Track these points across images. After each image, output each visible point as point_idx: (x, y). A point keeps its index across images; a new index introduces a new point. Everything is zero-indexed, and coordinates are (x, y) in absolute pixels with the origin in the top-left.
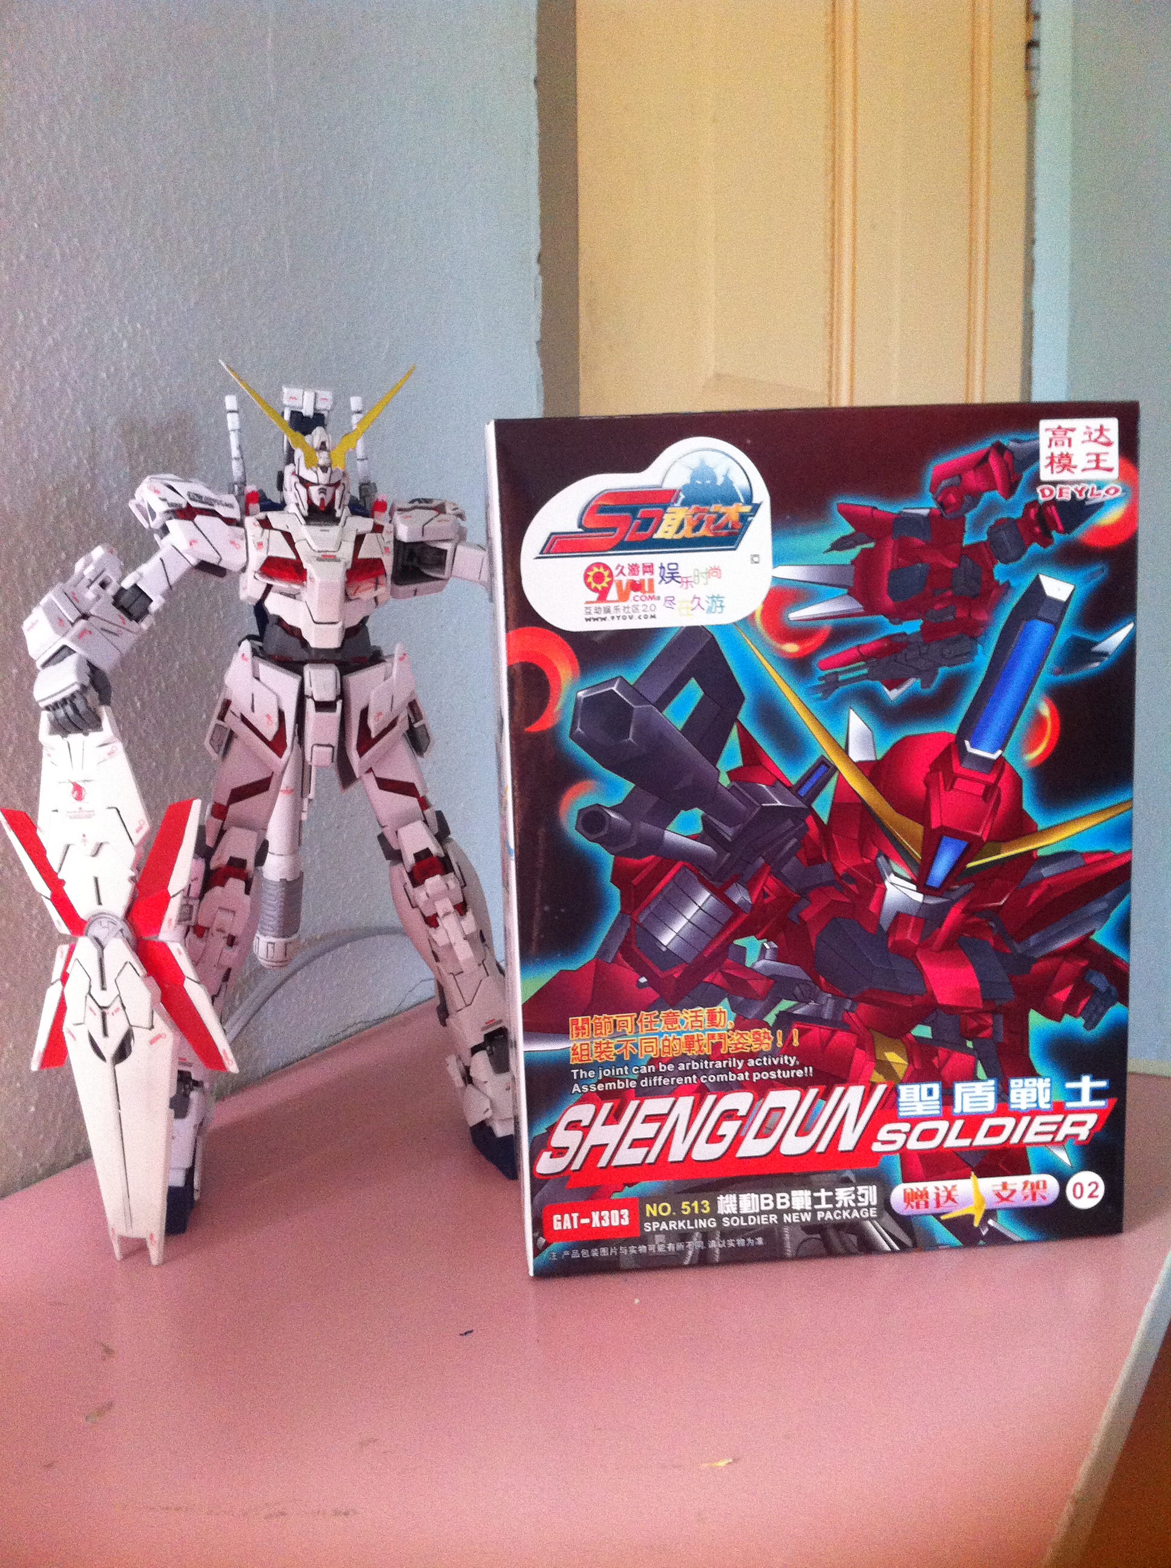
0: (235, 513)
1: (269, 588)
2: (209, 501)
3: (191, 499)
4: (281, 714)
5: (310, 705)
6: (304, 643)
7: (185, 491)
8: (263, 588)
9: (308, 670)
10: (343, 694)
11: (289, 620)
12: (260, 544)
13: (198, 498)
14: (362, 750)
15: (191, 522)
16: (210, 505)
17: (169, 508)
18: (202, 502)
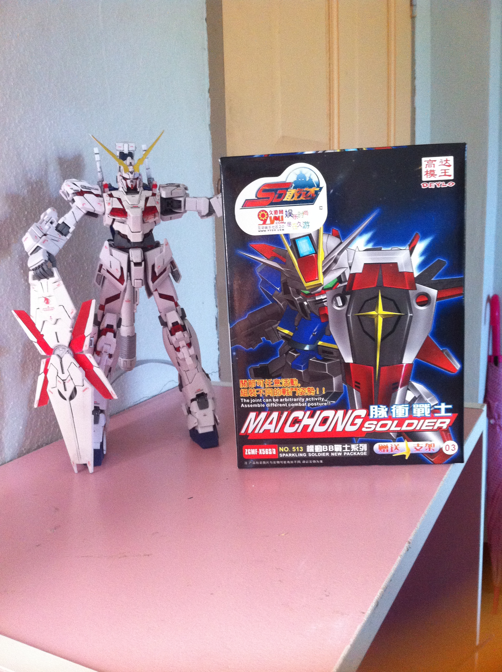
0: (99, 192)
1: (114, 220)
2: (89, 188)
3: (82, 188)
4: (122, 268)
5: (132, 264)
6: (129, 241)
7: (80, 184)
8: (112, 220)
9: (131, 251)
10: (145, 260)
11: (123, 232)
12: (109, 203)
13: (85, 187)
14: (154, 280)
15: (82, 197)
16: (90, 190)
17: (74, 192)
18: (86, 189)
